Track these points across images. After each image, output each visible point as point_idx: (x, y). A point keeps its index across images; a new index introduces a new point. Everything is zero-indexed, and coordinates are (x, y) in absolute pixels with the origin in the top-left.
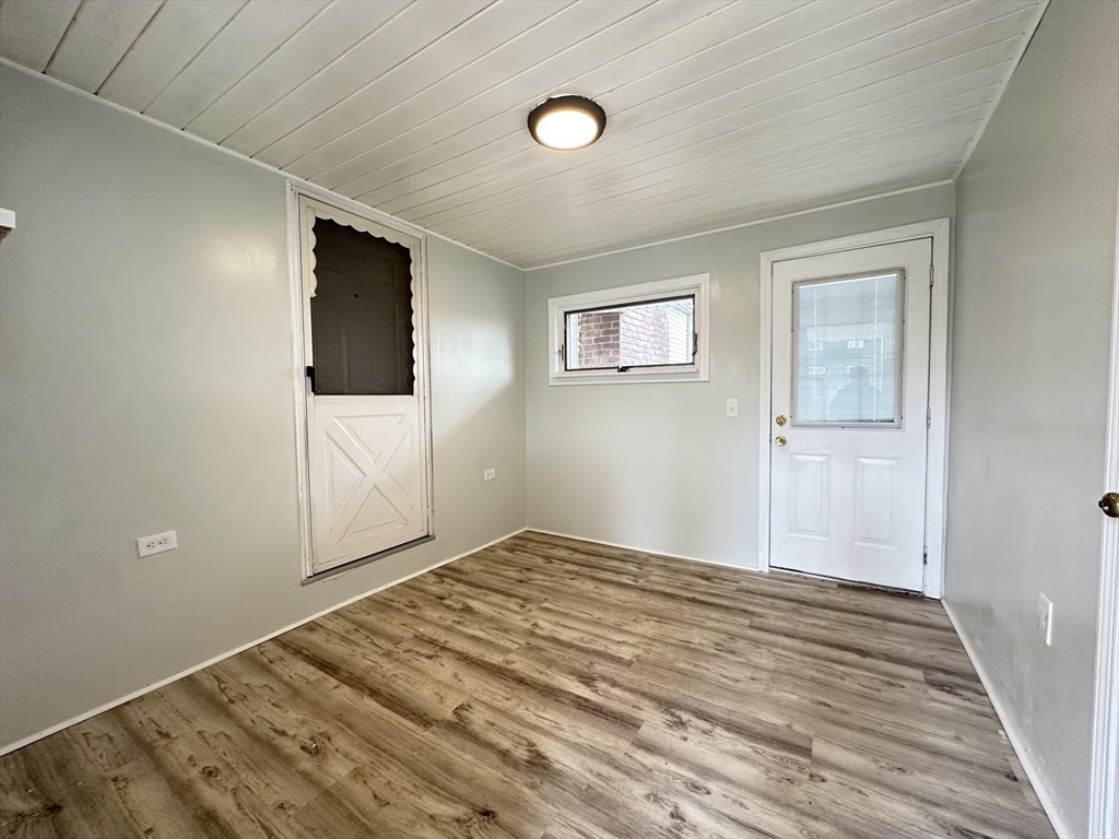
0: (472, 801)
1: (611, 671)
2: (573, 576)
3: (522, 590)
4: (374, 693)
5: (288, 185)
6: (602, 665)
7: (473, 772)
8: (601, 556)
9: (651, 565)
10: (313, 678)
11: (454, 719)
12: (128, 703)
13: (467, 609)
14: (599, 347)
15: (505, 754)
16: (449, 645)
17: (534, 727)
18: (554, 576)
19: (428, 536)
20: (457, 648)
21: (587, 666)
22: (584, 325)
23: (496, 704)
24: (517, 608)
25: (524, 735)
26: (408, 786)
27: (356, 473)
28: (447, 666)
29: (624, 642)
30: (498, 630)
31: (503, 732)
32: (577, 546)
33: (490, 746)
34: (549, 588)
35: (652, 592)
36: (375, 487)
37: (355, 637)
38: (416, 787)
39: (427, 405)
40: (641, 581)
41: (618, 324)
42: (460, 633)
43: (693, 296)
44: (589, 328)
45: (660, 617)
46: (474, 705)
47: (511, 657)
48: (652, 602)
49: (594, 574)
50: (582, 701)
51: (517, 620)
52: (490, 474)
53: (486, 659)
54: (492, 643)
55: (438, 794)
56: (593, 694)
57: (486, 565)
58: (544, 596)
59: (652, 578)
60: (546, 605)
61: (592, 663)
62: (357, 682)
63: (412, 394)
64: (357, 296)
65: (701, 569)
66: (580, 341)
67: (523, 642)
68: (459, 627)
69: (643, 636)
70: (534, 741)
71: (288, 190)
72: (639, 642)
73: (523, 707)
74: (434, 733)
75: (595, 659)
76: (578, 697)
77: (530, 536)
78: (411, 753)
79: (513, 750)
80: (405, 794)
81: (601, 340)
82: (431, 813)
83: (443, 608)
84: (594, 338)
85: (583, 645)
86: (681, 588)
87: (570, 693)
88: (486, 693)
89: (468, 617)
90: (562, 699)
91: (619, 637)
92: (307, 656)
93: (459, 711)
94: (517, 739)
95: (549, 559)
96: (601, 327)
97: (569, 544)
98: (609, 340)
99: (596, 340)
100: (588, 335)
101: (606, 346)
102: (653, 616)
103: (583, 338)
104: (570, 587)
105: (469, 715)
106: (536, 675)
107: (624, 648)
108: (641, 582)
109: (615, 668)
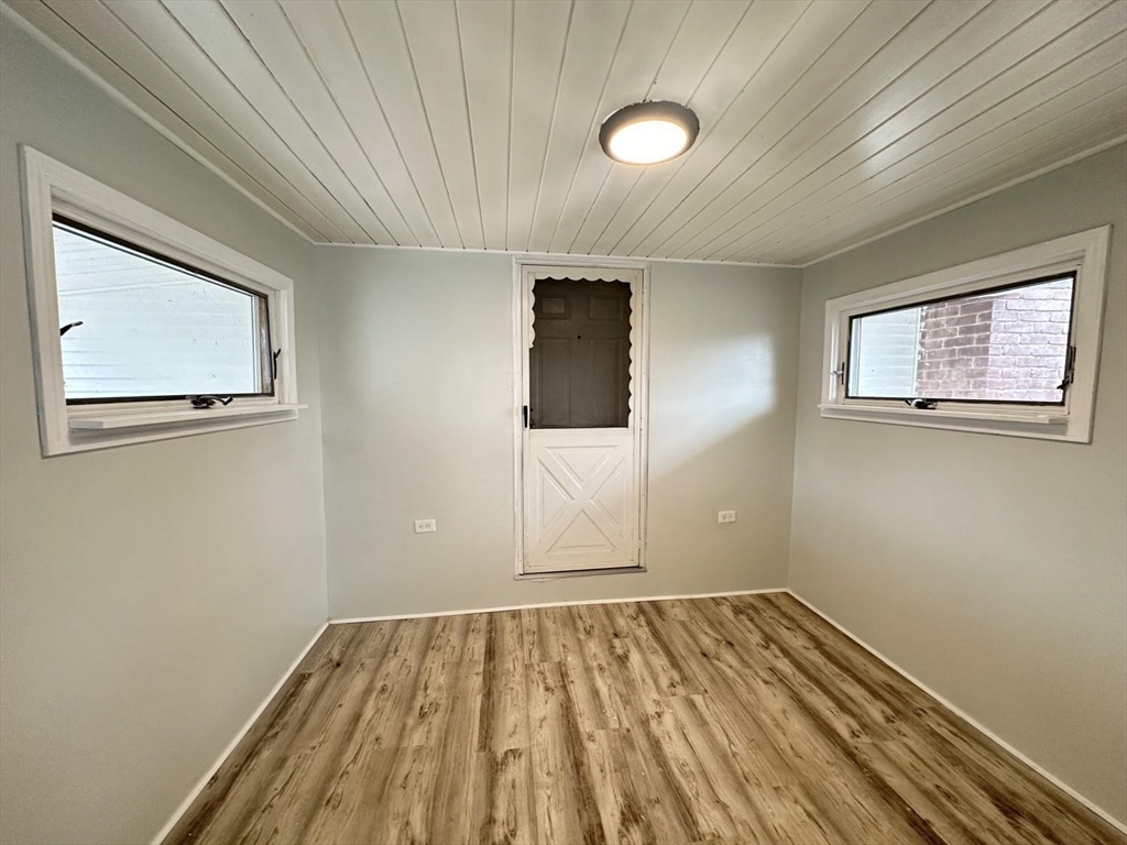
0: (433, 838)
1: (666, 828)
2: (773, 679)
3: (694, 666)
4: (488, 695)
5: (514, 260)
6: (665, 812)
7: (458, 816)
8: (847, 670)
9: (917, 726)
10: (476, 657)
11: (500, 756)
12: (406, 620)
13: (623, 660)
14: (952, 353)
15: (490, 822)
16: (571, 687)
17: (533, 820)
18: (750, 667)
19: (638, 567)
20: (573, 695)
21: (649, 801)
22: (930, 320)
23: (537, 771)
24: (664, 682)
25: (520, 818)
26: (425, 786)
27: (565, 497)
28: (549, 705)
29: (725, 807)
30: (621, 696)
31: (512, 801)
32: (829, 640)
33: (491, 804)
34: (725, 679)
35: (861, 766)
36: (583, 511)
37: (528, 639)
38: (426, 792)
39: (644, 438)
40: (865, 739)
41: (989, 317)
42: (591, 680)
43: (1073, 274)
44: (937, 325)
45: (823, 812)
46: (523, 757)
47: (600, 735)
48: (839, 782)
49: (804, 693)
50: (597, 834)
51: (648, 700)
52: (726, 515)
53: (579, 720)
54: (601, 707)
55: (428, 810)
56: (615, 834)
57: (692, 618)
58: (707, 685)
59: (893, 747)
60: (698, 699)
61: (658, 801)
62: (490, 678)
63: (627, 426)
64: (579, 337)
65: (1018, 785)
66: (922, 344)
67: (626, 724)
68: (596, 673)
69: (759, 818)
70: (519, 833)
71: (514, 264)
72: (743, 823)
73: (549, 792)
74: (478, 758)
75: (667, 800)
76: (600, 826)
77: (783, 603)
78: (452, 760)
79: (499, 824)
80: (418, 789)
81: (957, 342)
82: (410, 820)
83: (606, 646)
84: (944, 339)
85: (677, 772)
86: (926, 793)
87: (599, 814)
88: (542, 753)
89: (615, 667)
90: (585, 815)
91: (727, 795)
92: (490, 637)
93: (510, 754)
94: (511, 818)
95: (769, 640)
96: (958, 322)
97: (821, 633)
98: (970, 341)
99: (948, 344)
100: (936, 334)
101: (964, 352)
102: (813, 800)
103: (927, 340)
104: (751, 690)
105: (511, 764)
106: (595, 770)
107: (716, 814)
108: (864, 742)
109: (673, 828)
